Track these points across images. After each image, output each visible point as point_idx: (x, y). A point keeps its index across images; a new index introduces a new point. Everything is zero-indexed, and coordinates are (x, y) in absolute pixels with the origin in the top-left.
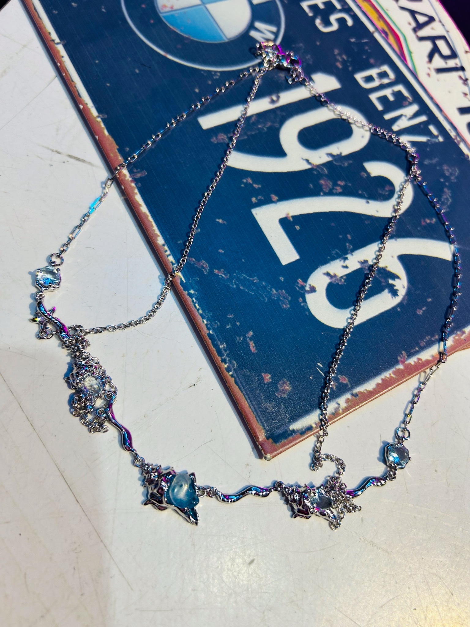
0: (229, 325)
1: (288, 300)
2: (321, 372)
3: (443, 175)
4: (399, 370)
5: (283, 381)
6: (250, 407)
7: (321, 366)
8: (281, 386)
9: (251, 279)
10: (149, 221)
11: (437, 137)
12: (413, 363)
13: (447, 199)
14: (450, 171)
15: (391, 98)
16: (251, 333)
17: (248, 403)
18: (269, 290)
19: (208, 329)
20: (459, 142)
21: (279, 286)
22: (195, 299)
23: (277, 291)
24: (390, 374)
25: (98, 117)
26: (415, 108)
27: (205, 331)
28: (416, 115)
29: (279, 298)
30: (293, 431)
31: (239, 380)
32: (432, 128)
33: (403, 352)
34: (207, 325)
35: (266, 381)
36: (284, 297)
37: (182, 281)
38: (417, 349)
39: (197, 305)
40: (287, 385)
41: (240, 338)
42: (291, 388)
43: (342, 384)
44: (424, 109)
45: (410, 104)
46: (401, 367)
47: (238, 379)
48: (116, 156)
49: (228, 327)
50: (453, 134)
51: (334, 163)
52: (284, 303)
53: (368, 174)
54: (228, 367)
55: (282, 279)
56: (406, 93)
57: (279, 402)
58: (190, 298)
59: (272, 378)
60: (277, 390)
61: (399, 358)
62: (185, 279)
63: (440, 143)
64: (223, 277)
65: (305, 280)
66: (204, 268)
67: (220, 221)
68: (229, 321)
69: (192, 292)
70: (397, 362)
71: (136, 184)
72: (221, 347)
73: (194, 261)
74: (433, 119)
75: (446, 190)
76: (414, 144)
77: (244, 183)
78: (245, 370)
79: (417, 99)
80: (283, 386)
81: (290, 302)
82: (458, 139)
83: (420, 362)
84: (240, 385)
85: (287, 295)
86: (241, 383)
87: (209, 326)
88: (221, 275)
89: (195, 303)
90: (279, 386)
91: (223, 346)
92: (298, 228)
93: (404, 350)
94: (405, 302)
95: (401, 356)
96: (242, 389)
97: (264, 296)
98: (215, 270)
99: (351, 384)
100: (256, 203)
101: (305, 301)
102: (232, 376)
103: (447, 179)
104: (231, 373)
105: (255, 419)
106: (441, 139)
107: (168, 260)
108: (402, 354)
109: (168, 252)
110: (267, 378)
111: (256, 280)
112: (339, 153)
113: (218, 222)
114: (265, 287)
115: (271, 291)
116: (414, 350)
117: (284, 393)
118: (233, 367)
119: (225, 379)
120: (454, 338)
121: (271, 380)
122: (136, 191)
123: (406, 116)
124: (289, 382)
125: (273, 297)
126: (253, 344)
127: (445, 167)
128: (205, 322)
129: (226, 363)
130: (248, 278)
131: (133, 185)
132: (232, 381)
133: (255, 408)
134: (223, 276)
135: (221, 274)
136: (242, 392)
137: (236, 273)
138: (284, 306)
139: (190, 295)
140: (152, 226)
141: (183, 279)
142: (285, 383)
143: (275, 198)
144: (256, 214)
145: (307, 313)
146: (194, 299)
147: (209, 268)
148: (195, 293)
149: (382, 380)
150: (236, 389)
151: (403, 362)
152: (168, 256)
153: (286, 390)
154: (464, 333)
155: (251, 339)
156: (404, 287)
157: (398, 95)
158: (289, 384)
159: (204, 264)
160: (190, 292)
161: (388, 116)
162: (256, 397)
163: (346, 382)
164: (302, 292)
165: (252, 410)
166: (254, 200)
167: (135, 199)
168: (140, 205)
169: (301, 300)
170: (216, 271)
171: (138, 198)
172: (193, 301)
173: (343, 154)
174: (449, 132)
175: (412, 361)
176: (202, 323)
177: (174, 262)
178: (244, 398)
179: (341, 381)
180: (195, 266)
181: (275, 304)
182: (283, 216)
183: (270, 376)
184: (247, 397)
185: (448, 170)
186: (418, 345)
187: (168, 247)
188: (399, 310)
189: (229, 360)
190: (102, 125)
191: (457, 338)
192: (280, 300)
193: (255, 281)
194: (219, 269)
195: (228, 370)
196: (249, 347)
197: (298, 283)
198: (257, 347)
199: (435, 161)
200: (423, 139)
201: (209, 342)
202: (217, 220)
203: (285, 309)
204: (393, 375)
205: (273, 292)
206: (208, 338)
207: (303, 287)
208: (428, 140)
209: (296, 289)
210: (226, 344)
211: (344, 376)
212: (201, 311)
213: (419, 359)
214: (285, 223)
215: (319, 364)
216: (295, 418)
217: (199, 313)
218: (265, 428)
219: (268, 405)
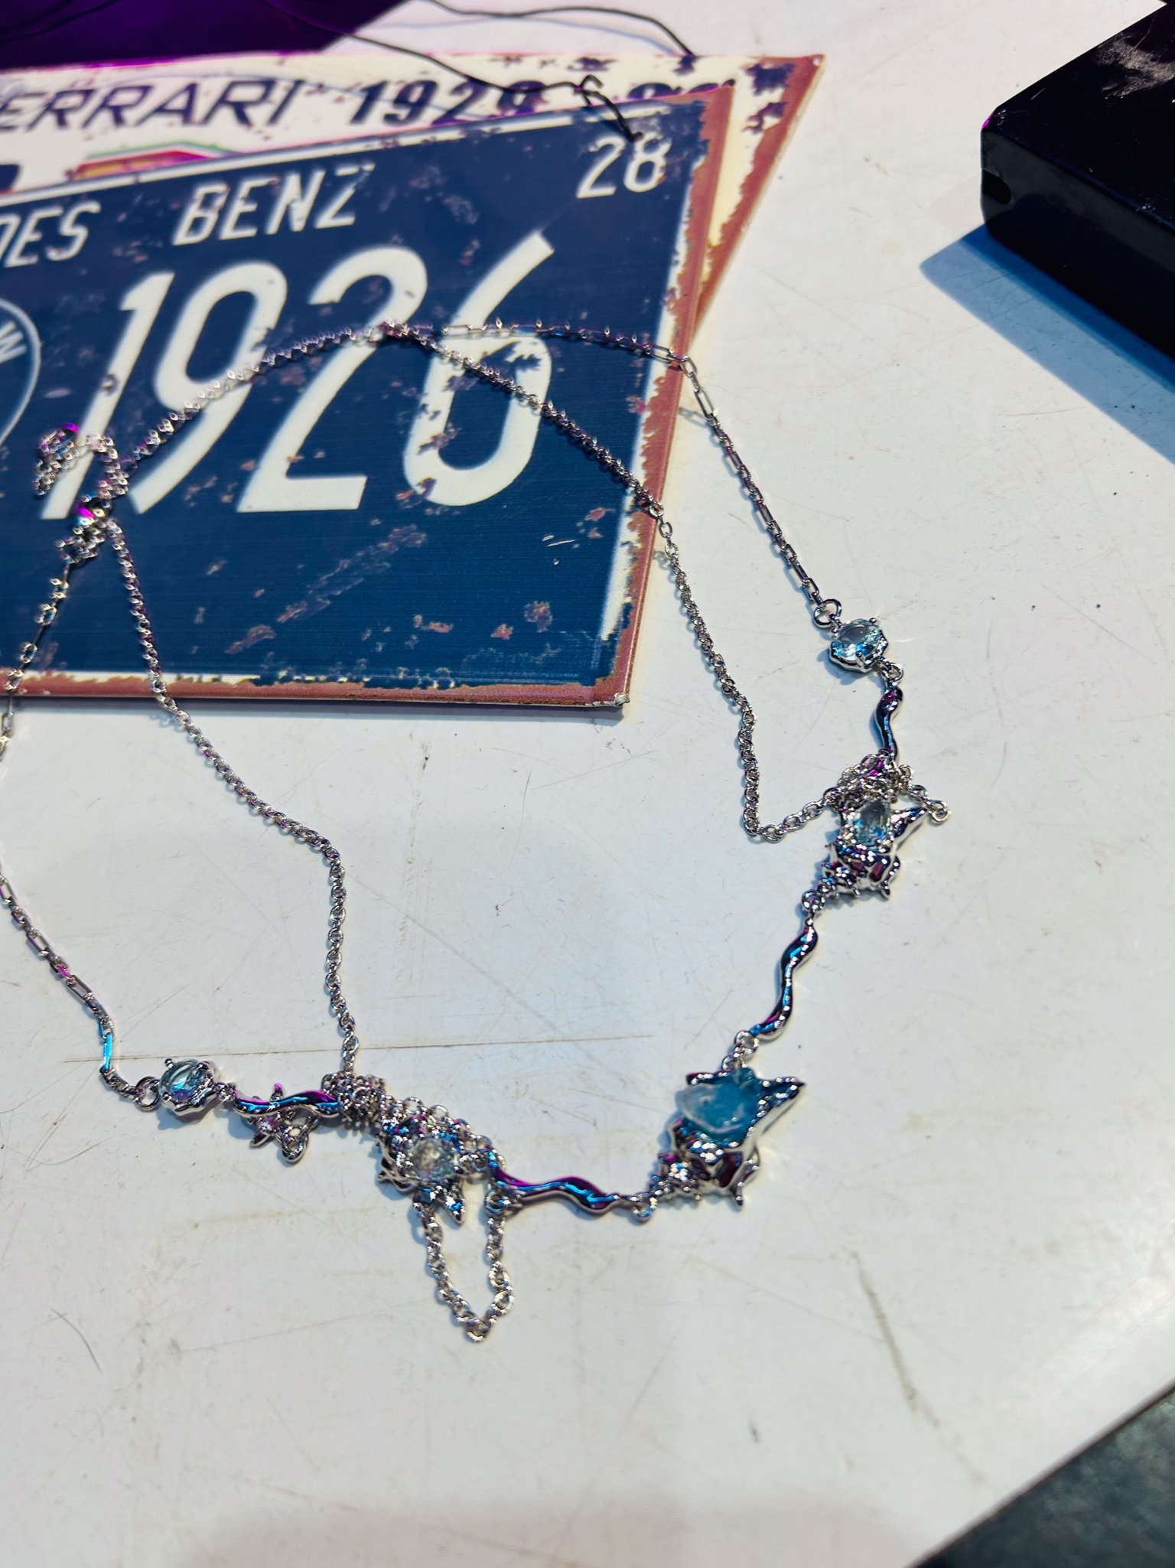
0: (378, 646)
1: (413, 531)
2: (562, 543)
3: (422, 193)
4: (648, 420)
5: (527, 610)
6: (527, 684)
7: (551, 537)
8: (532, 618)
9: (338, 570)
10: (126, 679)
11: (361, 171)
12: (656, 394)
13: (462, 207)
14: (425, 179)
15: (251, 207)
16: (418, 618)
17: (519, 684)
18: (377, 552)
19: (358, 681)
20: (395, 143)
21: (382, 533)
22: (297, 674)
23: (386, 540)
24: (645, 438)
26: (293, 181)
27: (358, 689)
28: (304, 184)
29: (401, 546)
30: (611, 636)
31: (472, 677)
32: (344, 171)
33: (628, 399)
34: (350, 680)
35: (507, 637)
36: (405, 535)
37: (255, 682)
38: (640, 375)
39: (308, 678)
40: (538, 607)
41: (412, 640)
42: (547, 604)
43: (601, 520)
44: (304, 168)
45: (282, 184)
46: (646, 415)
47: (470, 679)
49: (380, 649)
50: (376, 145)
51: (272, 346)
52: (414, 539)
53: (332, 305)
54: (439, 683)
55: (376, 522)
56: (261, 182)
57: (552, 636)
58: (289, 683)
59: (509, 626)
60: (534, 626)
61: (632, 411)
62: (255, 674)
63: (373, 173)
64: (298, 613)
65: (404, 485)
66: (263, 635)
67: (215, 568)
68: (372, 642)
69: (282, 674)
70: (635, 418)
71: (58, 670)
72: (401, 676)
73: (240, 645)
74: (329, 163)
75: (447, 201)
76: (343, 211)
77: (190, 501)
78: (465, 660)
79: (281, 170)
80: (535, 614)
81: (420, 529)
82: (390, 141)
83: (662, 381)
84: (481, 680)
85: (406, 527)
86: (480, 677)
87: (355, 678)
88: (295, 614)
89: (303, 678)
90: (529, 620)
91: (402, 673)
92: (320, 455)
93: (625, 397)
94: (558, 354)
95: (631, 405)
96: (490, 680)
97: (378, 565)
98: (279, 620)
99: (612, 507)
100: (233, 499)
101: (434, 506)
102: (458, 685)
103: (433, 189)
104: (452, 685)
105: (549, 686)
106: (369, 167)
107: (207, 684)
108: (630, 402)
109: (195, 677)
110: (504, 631)
111: (345, 564)
112: (265, 332)
113: (215, 573)
114: (367, 558)
115: (380, 548)
116: (638, 380)
117: (547, 618)
118: (446, 675)
119: (455, 700)
120: (669, 310)
121: (511, 628)
122: (68, 674)
123: (293, 201)
124: (536, 602)
125: (392, 552)
126: (438, 624)
127: (414, 183)
128: (344, 679)
129: (431, 684)
130: (331, 575)
131: (55, 674)
132: (466, 690)
133: (533, 678)
134: (299, 611)
135: (292, 613)
136: (494, 683)
137: (309, 589)
138: (419, 542)
139: (283, 680)
140: (137, 679)
141: (253, 677)
142: (531, 610)
143: (248, 465)
144: (250, 507)
145: (457, 513)
146: (296, 678)
147: (269, 628)
148: (289, 671)
149: (643, 454)
150: (482, 691)
151: (643, 407)
152: (199, 680)
153: (545, 612)
154: (673, 291)
155: (426, 622)
156: (535, 344)
157: (255, 194)
158: (539, 603)
159: (257, 632)
160: (280, 677)
161: (273, 227)
162: (517, 666)
163: (603, 513)
164: (420, 502)
165: (532, 684)
166: (226, 499)
167: (78, 683)
168: (94, 680)
169: (429, 511)
170: (282, 619)
171: (80, 677)
172: (298, 681)
173: (272, 326)
174: (369, 149)
175: (652, 391)
176: (341, 685)
177: (215, 676)
178: (506, 685)
179: (596, 520)
180: (248, 647)
181: (405, 554)
182: (286, 466)
183: (504, 626)
184: (506, 680)
185: (422, 182)
186: (636, 370)
187: (188, 673)
188: (561, 370)
189: (431, 676)
191: (672, 305)
192: (406, 542)
193: (346, 566)
194: (283, 612)
195: (444, 685)
196: (437, 633)
197: (402, 501)
198: (443, 620)
199: (392, 194)
200: (347, 193)
201: (379, 691)
202: (210, 572)
203: (423, 544)
204: (649, 435)
205: (383, 547)
206: (371, 689)
207: (415, 497)
208: (356, 188)
209: (409, 509)
210: (402, 666)
211: (592, 511)
212: (322, 678)
213: (658, 380)
214: (297, 470)
215: (545, 539)
216: (595, 621)
217: (322, 682)
218: (576, 680)
219: (544, 655)
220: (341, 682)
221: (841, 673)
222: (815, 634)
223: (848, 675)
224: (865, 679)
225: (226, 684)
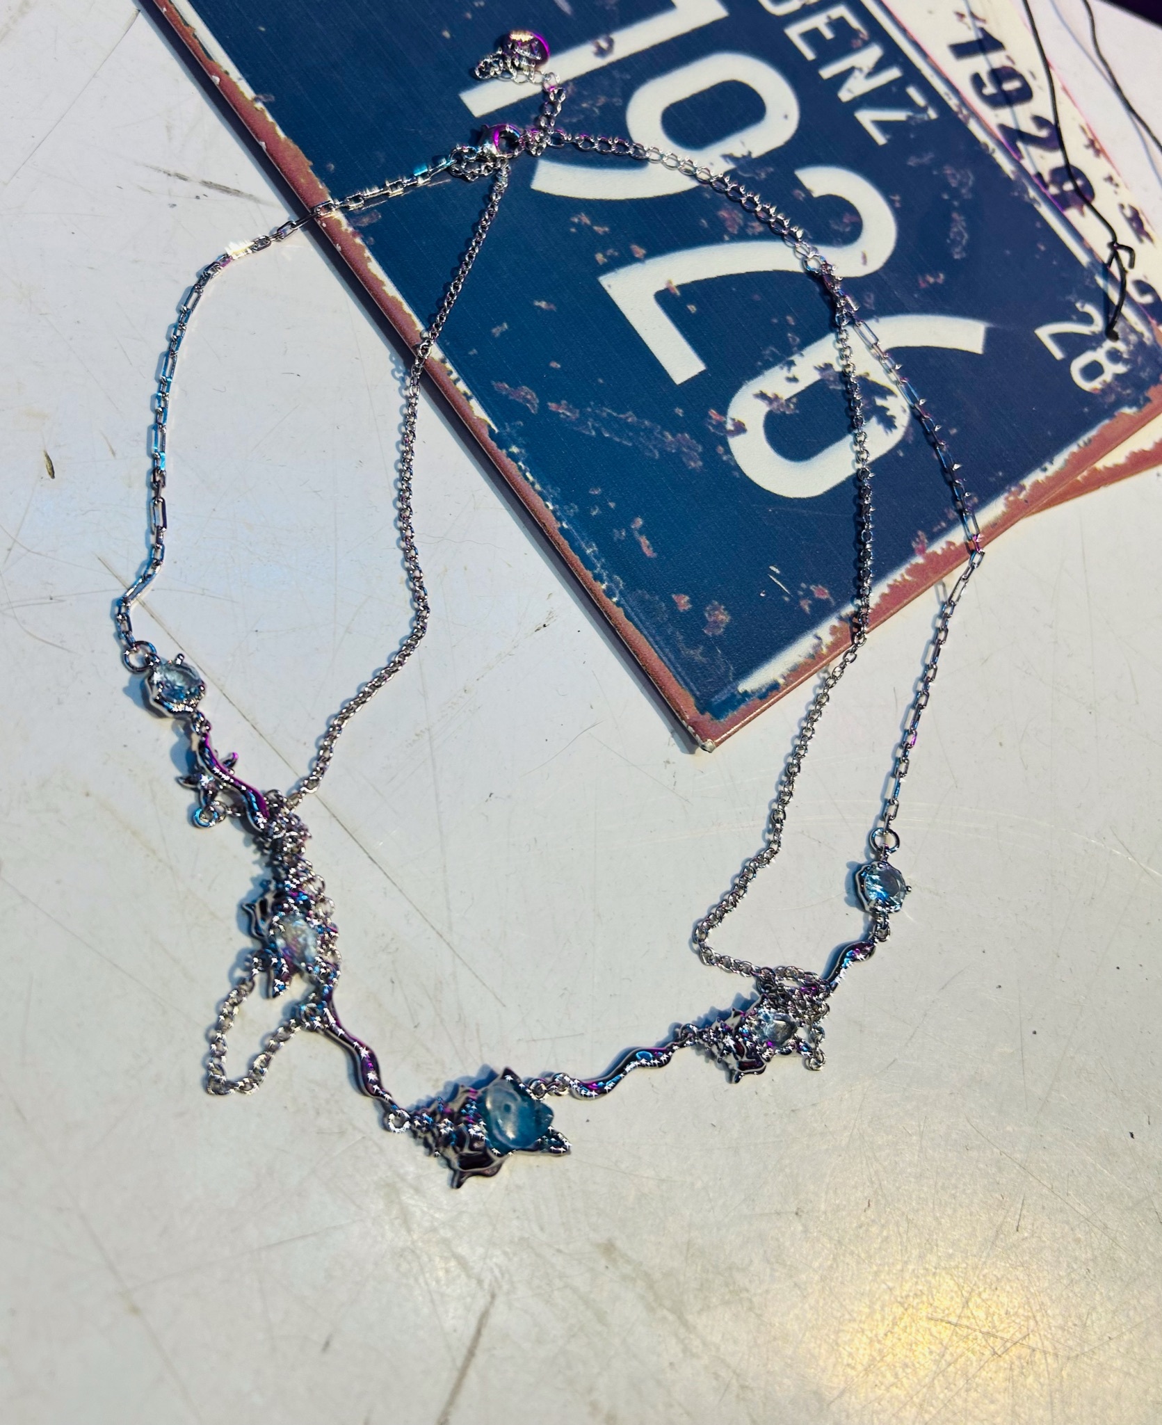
0: (595, 509)
1: (696, 451)
2: (779, 583)
3: (946, 187)
4: (917, 565)
5: (712, 605)
6: (662, 659)
7: (778, 572)
8: (710, 615)
9: (622, 416)
10: (404, 313)
11: (924, 110)
12: (939, 552)
13: (960, 234)
14: (958, 176)
15: (828, 34)
16: (639, 522)
17: (656, 652)
18: (659, 436)
19: (559, 519)
20: (967, 118)
21: (675, 426)
22: (523, 463)
23: (674, 436)
24: (902, 576)
25: (256, 100)
26: (873, 53)
27: (553, 525)
28: (879, 67)
29: (679, 451)
30: (746, 694)
31: (633, 610)
32: (913, 92)
33: (920, 533)
34: (554, 512)
35: (681, 609)
36: (689, 448)
37: (491, 431)
38: (944, 524)
39: (528, 474)
40: (721, 612)
41: (621, 533)
42: (729, 617)
43: (820, 600)
44: (893, 55)
45: (866, 44)
46: (919, 560)
47: (629, 610)
48: (312, 182)
49: (594, 513)
50: (953, 102)
51: (740, 173)
52: (691, 459)
53: (808, 193)
54: (608, 587)
55: (679, 411)
56: (854, 23)
57: (710, 646)
58: (512, 463)
59: (691, 602)
60: (705, 622)
61: (914, 545)
62: (496, 425)
63: (930, 122)
64: (568, 416)
65: (723, 411)
66: (528, 401)
67: (543, 304)
68: (593, 501)
69: (515, 449)
70: (911, 553)
71: (364, 240)
72: (588, 551)
73: (506, 389)
74: (912, 75)
75: (955, 215)
76: (882, 126)
77: (574, 224)
78: (640, 592)
79: (878, 34)
80: (714, 615)
81: (702, 456)
82: (965, 112)
83: (952, 548)
84: (636, 619)
85: (695, 442)
86: (638, 616)
87: (558, 514)
88: (563, 413)
89: (525, 471)
90: (707, 615)
91: (591, 550)
92: (692, 308)
93: (920, 529)
94: (911, 439)
95: (917, 540)
96: (641, 626)
97: (651, 447)
98: (549, 404)
99: (835, 600)
100: (605, 264)
101: (728, 451)
102: (618, 604)
103: (955, 193)
104: (615, 599)
105: (674, 679)
106: (932, 114)
107: (458, 391)
108: (918, 537)
109: (455, 375)
110: (683, 602)
111: (631, 418)
112: (745, 153)
113: (539, 307)
114: (649, 431)
115: (664, 436)
116: (939, 527)
117: (718, 627)
118: (618, 587)
119: (606, 612)
120: (1007, 499)
121: (690, 606)
122: (367, 253)
123: (861, 70)
124: (723, 607)
125: (669, 449)
126: (647, 542)
127: (948, 171)
128: (551, 507)
129: (602, 582)
130: (615, 414)
131: (358, 241)
132: (619, 613)
133: (669, 660)
134: (568, 414)
135: (562, 409)
136: (641, 632)
137: (590, 406)
138: (692, 464)
139: (511, 456)
140: (412, 325)
141: (493, 427)
142: (715, 609)
143: (639, 251)
144: (609, 286)
145: (737, 474)
146: (520, 464)
147: (538, 401)
148: (521, 452)
149: (889, 586)
150: (630, 629)
151: (922, 551)
152: (456, 381)
153: (722, 621)
154: (1023, 488)
155: (641, 532)
156: (905, 411)
157: (839, 25)
158: (725, 609)
159: (526, 393)
160: (510, 450)
161: (827, 72)
162: (668, 640)
163: (825, 597)
164: (722, 434)
165: (665, 663)
166: (600, 257)
167: (369, 271)
168: (382, 283)
169: (720, 449)
170: (552, 406)
171: (375, 268)
172: (520, 468)
173: (754, 155)
174: (946, 98)
175: (938, 547)
176: (545, 508)
177: (469, 393)
178: (648, 644)
179: (816, 596)
180: (511, 398)
181: (674, 460)
182: (662, 287)
183: (687, 598)
184: (651, 640)
185: (954, 176)
186: (944, 517)
187: (453, 365)
188: (901, 454)
189: (607, 576)
190: (270, 119)
191: (1011, 498)
192: (683, 452)
193: (630, 420)
194: (558, 402)
195: (609, 593)
196: (640, 547)
197: (711, 418)
198: (654, 544)
199: (927, 158)
200: (899, 115)
201: (565, 544)
202: (537, 303)
203: (694, 469)
204: (907, 577)
205: (667, 438)
206: (561, 537)
207: (721, 425)
208: (909, 118)
209: (709, 430)
210: (597, 544)
211: (820, 587)
212: (538, 487)
213: (950, 543)
214: (665, 299)
215: (773, 568)
216: (745, 671)
217: (535, 490)
218: (694, 695)
219: (692, 652)
220: (547, 506)
221: (852, 891)
222: (863, 844)
223: (854, 899)
224: (861, 914)
225: (470, 408)
